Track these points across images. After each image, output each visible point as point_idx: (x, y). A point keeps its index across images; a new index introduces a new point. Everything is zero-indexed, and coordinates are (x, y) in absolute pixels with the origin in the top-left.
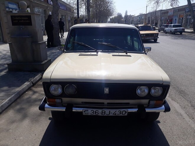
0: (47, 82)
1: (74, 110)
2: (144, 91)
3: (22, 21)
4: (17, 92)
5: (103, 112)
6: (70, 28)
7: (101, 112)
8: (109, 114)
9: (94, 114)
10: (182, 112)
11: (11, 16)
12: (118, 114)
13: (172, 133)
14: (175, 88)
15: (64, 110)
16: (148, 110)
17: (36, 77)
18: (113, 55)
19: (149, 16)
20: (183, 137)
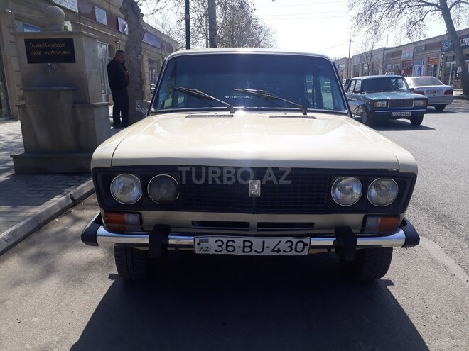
0: (103, 168)
1: (173, 241)
2: (351, 190)
3: (52, 52)
4: (31, 216)
5: (248, 244)
6: (167, 59)
7: (242, 246)
8: (263, 250)
9: (225, 252)
10: (449, 261)
11: (25, 40)
12: (284, 251)
13: (425, 307)
14: (427, 209)
15: (147, 241)
16: (361, 242)
17: (82, 186)
18: (271, 117)
19: (357, 61)
20: (456, 317)
